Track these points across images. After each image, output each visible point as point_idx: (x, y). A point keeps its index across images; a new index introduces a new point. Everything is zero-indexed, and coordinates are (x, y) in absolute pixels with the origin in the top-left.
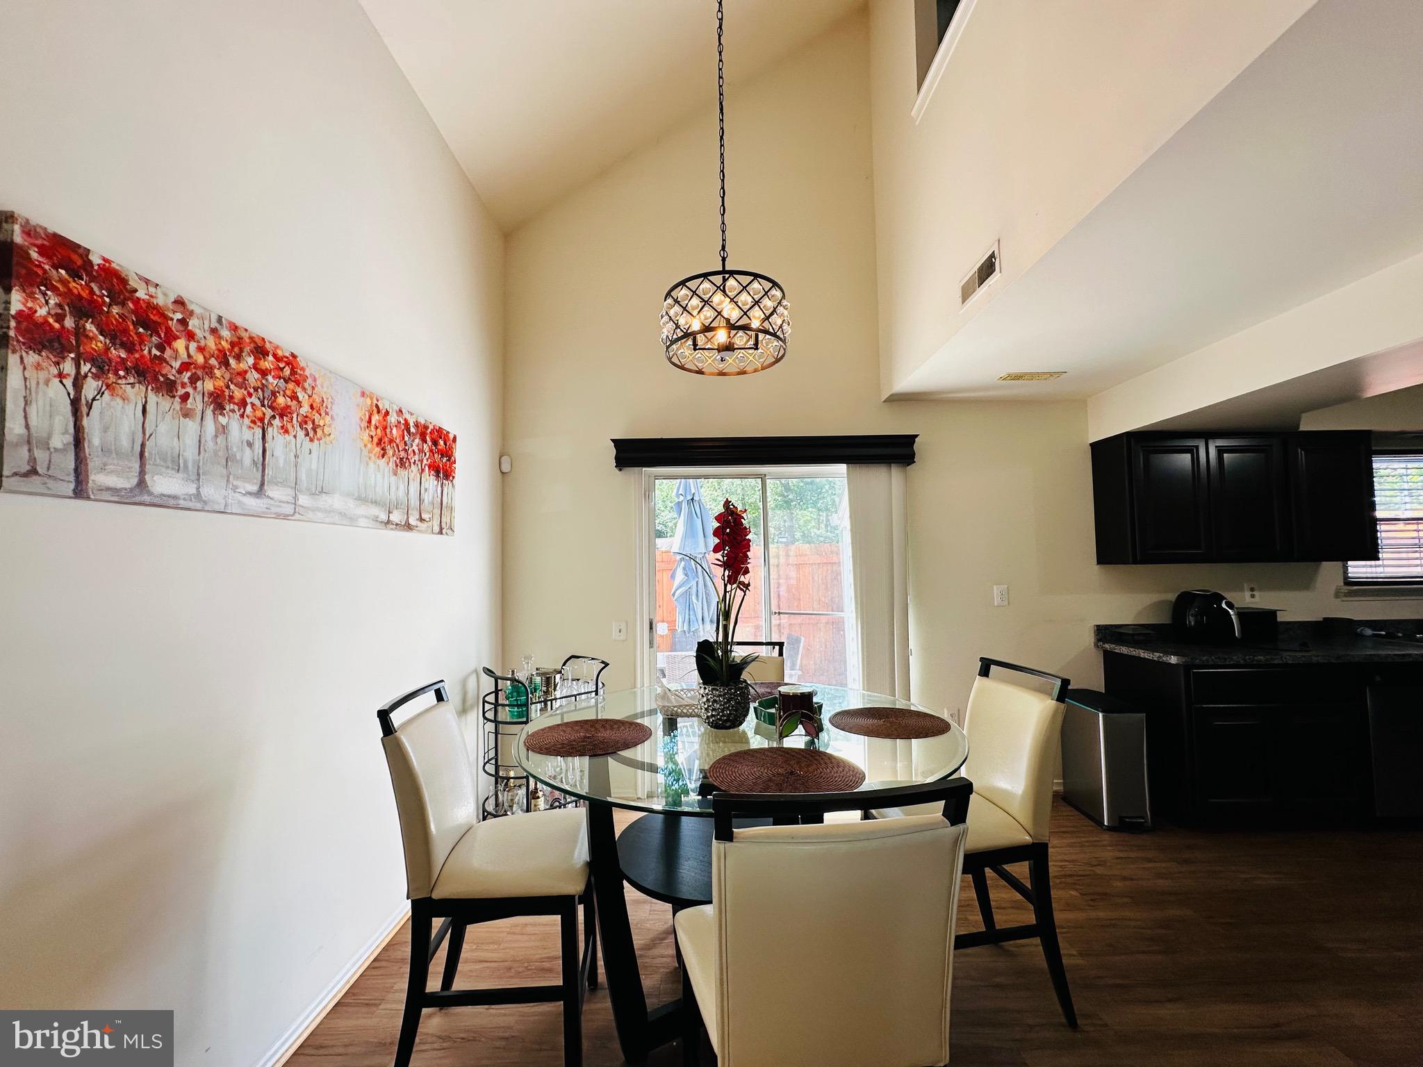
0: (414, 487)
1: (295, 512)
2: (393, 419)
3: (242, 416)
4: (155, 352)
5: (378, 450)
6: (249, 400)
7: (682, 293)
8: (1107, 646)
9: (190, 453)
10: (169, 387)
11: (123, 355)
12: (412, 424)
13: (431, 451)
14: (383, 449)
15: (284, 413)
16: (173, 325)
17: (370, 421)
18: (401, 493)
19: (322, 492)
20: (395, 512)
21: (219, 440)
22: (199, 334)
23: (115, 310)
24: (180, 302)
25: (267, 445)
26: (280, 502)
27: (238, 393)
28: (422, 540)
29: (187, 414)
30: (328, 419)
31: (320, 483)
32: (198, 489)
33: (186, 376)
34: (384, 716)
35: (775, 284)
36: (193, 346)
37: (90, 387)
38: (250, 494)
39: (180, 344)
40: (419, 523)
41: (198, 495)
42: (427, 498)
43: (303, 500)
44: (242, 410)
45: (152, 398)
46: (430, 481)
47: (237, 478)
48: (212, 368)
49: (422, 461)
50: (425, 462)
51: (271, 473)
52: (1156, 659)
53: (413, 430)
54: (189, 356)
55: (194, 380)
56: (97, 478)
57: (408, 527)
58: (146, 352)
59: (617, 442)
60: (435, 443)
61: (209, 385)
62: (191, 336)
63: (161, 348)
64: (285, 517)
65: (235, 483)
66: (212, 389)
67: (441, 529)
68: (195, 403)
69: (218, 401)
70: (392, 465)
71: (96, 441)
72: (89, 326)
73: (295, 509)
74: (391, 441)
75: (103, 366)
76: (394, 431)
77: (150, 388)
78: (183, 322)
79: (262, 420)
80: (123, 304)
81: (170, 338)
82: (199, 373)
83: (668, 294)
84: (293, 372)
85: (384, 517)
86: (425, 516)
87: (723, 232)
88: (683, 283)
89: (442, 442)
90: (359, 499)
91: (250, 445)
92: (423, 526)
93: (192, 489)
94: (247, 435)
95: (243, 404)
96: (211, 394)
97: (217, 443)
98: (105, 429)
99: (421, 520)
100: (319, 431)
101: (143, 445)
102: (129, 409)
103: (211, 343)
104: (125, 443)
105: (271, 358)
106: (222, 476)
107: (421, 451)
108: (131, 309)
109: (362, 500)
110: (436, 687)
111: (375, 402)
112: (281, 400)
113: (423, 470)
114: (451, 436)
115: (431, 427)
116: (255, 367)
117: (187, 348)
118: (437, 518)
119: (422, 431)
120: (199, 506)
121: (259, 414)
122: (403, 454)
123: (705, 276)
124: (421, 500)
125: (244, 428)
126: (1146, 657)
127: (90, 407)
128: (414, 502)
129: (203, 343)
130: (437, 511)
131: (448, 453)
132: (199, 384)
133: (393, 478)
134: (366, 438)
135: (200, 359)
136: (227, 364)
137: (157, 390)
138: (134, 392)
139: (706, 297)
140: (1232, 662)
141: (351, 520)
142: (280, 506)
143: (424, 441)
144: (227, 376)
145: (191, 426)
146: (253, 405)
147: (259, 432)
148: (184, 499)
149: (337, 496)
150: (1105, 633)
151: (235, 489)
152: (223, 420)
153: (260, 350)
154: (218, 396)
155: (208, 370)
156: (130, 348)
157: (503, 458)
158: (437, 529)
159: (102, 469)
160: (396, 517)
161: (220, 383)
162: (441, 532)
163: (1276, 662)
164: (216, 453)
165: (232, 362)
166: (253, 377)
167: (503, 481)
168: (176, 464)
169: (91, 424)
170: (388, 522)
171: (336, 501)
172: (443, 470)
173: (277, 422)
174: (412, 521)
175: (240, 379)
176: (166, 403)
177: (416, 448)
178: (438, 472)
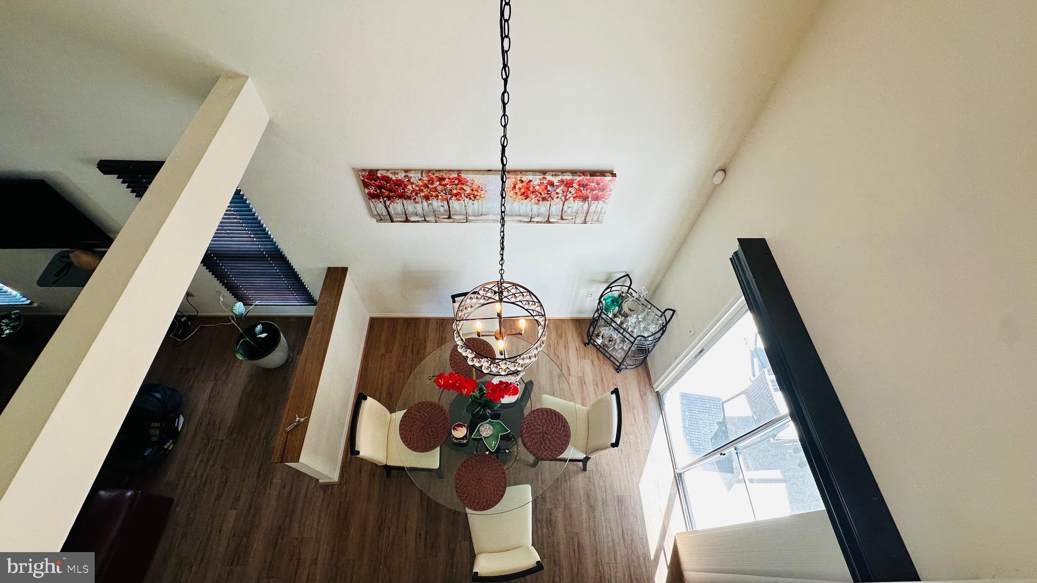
0: (556, 207)
1: (468, 221)
2: (536, 182)
3: (437, 199)
4: (402, 191)
6: (439, 195)
9: (420, 211)
10: (409, 198)
11: (393, 194)
12: (553, 182)
13: (578, 190)
14: (526, 196)
15: (457, 195)
16: (406, 183)
17: (514, 187)
18: (543, 210)
19: (481, 215)
20: (537, 218)
21: (430, 206)
22: (415, 182)
23: (388, 185)
24: (406, 176)
25: (450, 204)
26: (459, 219)
27: (434, 194)
29: (417, 203)
30: (482, 192)
31: (480, 213)
32: (425, 219)
33: (414, 194)
36: (414, 186)
37: (388, 203)
38: (445, 218)
39: (410, 187)
40: (560, 221)
41: (425, 220)
42: (574, 210)
43: (471, 218)
45: (405, 202)
46: (576, 203)
47: (438, 215)
48: (422, 190)
49: (566, 196)
50: (570, 196)
51: (452, 212)
53: (557, 184)
54: (413, 189)
55: (416, 194)
57: (549, 222)
58: (399, 191)
60: (584, 186)
61: (422, 194)
62: (412, 183)
63: (404, 189)
64: (463, 222)
66: (424, 195)
67: (586, 222)
68: (419, 199)
69: (427, 198)
70: (534, 201)
71: (393, 213)
72: (383, 190)
74: (535, 192)
75: (389, 198)
76: (535, 187)
77: (403, 199)
78: (409, 181)
79: (446, 199)
80: (390, 183)
81: (406, 186)
82: (418, 192)
84: (460, 181)
85: (526, 220)
89: (592, 184)
91: (443, 206)
92: (565, 221)
93: (423, 219)
94: (440, 204)
95: (437, 196)
96: (423, 196)
97: (429, 208)
98: (394, 210)
100: (478, 197)
101: (405, 212)
102: (399, 205)
103: (420, 183)
104: (400, 212)
105: (447, 180)
106: (433, 215)
107: (566, 192)
108: (393, 183)
111: (519, 179)
112: (455, 191)
113: (567, 200)
114: (607, 179)
116: (440, 185)
117: (412, 187)
118: (581, 218)
119: (569, 182)
121: (445, 197)
122: (545, 195)
124: (563, 212)
125: (439, 202)
127: (389, 206)
128: (556, 213)
129: (417, 184)
132: (419, 195)
133: (535, 206)
134: (512, 194)
135: (417, 188)
136: (428, 187)
137: (405, 199)
138: (400, 201)
143: (571, 186)
144: (429, 190)
146: (441, 195)
147: (445, 203)
148: (421, 221)
149: (491, 215)
151: (438, 218)
152: (430, 202)
154: (426, 196)
155: (421, 191)
156: (395, 192)
157: (717, 173)
159: (396, 217)
161: (427, 193)
165: (430, 186)
166: (440, 188)
169: (391, 210)
170: (530, 221)
171: (491, 217)
172: (592, 197)
173: (454, 198)
174: (553, 220)
175: (435, 189)
176: (409, 202)
177: (559, 191)
178: (586, 198)
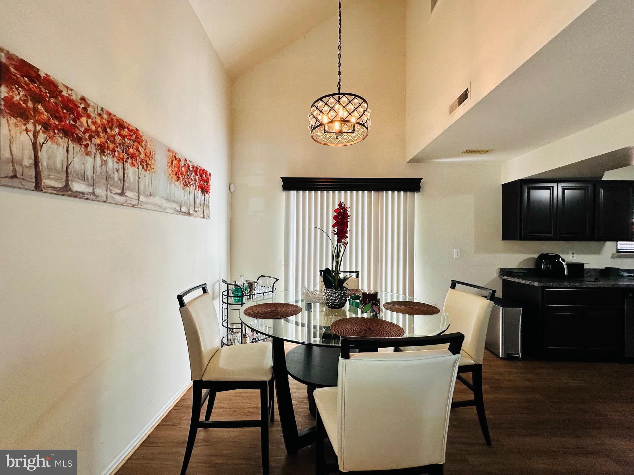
0: (192, 195)
1: (138, 204)
2: (182, 163)
3: (113, 157)
4: (71, 122)
5: (175, 177)
6: (116, 150)
7: (320, 104)
8: (505, 278)
9: (89, 173)
10: (78, 140)
11: (57, 123)
12: (191, 166)
13: (199, 179)
14: (178, 177)
15: (133, 156)
16: (80, 110)
17: (172, 164)
18: (186, 198)
19: (150, 195)
20: (183, 207)
21: (103, 167)
22: (93, 115)
23: (52, 100)
24: (83, 99)
25: (125, 171)
26: (131, 199)
27: (111, 146)
29: (88, 154)
30: (153, 161)
31: (150, 191)
32: (93, 190)
33: (87, 135)
34: (180, 298)
35: (364, 101)
36: (90, 121)
37: (41, 137)
38: (117, 194)
39: (84, 120)
40: (194, 213)
41: (93, 193)
42: (198, 201)
43: (142, 198)
44: (113, 154)
45: (71, 145)
46: (199, 194)
47: (111, 186)
48: (99, 132)
49: (195, 184)
50: (197, 184)
51: (127, 185)
52: (528, 284)
53: (191, 169)
54: (88, 126)
55: (91, 137)
56: (46, 182)
57: (189, 214)
58: (67, 122)
59: (283, 179)
60: (201, 176)
61: (98, 141)
62: (89, 116)
63: (75, 121)
64: (134, 206)
65: (111, 188)
66: (99, 143)
67: (204, 216)
68: (92, 148)
69: (102, 149)
70: (182, 184)
71: (45, 164)
72: (40, 107)
73: (138, 202)
74: (182, 174)
75: (47, 127)
76: (183, 169)
77: (70, 139)
78: (85, 109)
79: (122, 159)
80: (56, 97)
81: (79, 116)
82: (93, 134)
83: (313, 105)
84: (137, 138)
85: (178, 209)
86: (197, 209)
87: (339, 75)
88: (320, 99)
89: (204, 176)
90: (167, 199)
91: (117, 171)
92: (196, 214)
93: (90, 190)
94: (116, 166)
95: (114, 151)
96: (99, 145)
97: (102, 168)
98: (49, 158)
99: (195, 211)
100: (149, 167)
101: (67, 167)
102: (61, 149)
103: (98, 120)
104: (59, 165)
105: (126, 130)
106: (104, 185)
107: (195, 179)
108: (60, 101)
109: (168, 200)
110: (203, 286)
111: (174, 155)
112: (131, 150)
113: (196, 188)
114: (208, 174)
115: (199, 168)
116: (119, 134)
117: (87, 122)
118: (202, 211)
119: (196, 170)
120: (94, 198)
121: (121, 156)
122: (187, 180)
123: (331, 95)
124: (195, 202)
125: (115, 163)
126: (524, 283)
127: (41, 147)
128: (192, 202)
129: (94, 120)
130: (202, 207)
131: (207, 181)
132: (93, 139)
133: (182, 191)
134: (170, 171)
135: (93, 128)
136: (106, 131)
137: (73, 141)
138: (63, 141)
139: (331, 106)
140: (564, 286)
141: (163, 210)
142: (131, 201)
143: (196, 175)
144: (106, 137)
145: (89, 160)
146: (118, 151)
147: (121, 165)
148: (87, 194)
149: (157, 197)
150: (504, 272)
151: (111, 191)
152: (105, 158)
153: (121, 125)
154: (102, 146)
155: (97, 134)
156: (60, 119)
157: (231, 186)
158: (202, 216)
159: (48, 177)
160: (184, 209)
161: (103, 140)
162: (204, 218)
163: (584, 286)
164: (101, 173)
165: (108, 130)
166: (118, 138)
167: (232, 196)
168: (83, 177)
169: (43, 155)
170: (181, 211)
171: (156, 200)
172: (205, 189)
173: (129, 161)
174: (191, 212)
175: (112, 139)
176: (77, 148)
177: (193, 178)
178: (202, 190)
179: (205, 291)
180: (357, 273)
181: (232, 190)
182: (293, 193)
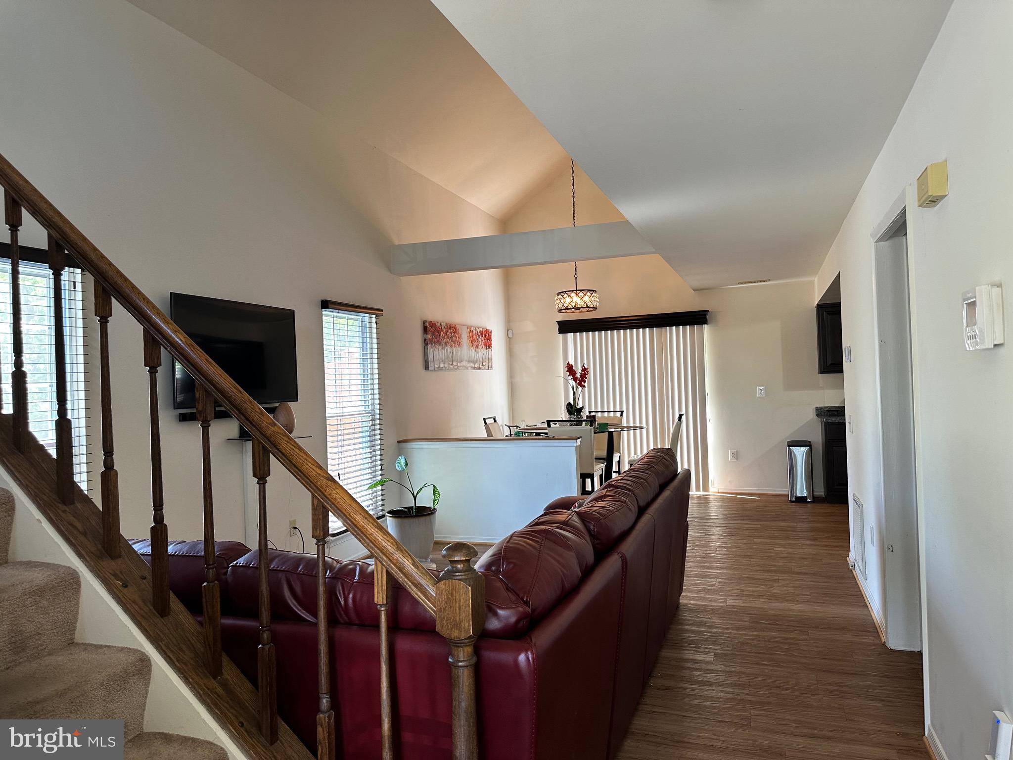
0: (480, 353)
2: (474, 332)
3: (449, 345)
4: (440, 337)
5: (471, 344)
10: (441, 344)
12: (479, 331)
13: (485, 339)
14: (473, 344)
15: (455, 341)
16: (440, 329)
17: (469, 336)
18: (478, 357)
19: (461, 361)
20: (476, 364)
22: (443, 330)
25: (453, 351)
27: (449, 340)
28: (484, 373)
29: (443, 349)
30: (462, 339)
33: (442, 340)
34: (484, 420)
38: (451, 365)
41: (445, 367)
42: (484, 356)
43: (459, 364)
46: (485, 351)
47: (449, 361)
50: (483, 344)
51: (454, 358)
53: (479, 334)
57: (480, 368)
59: (559, 322)
60: (485, 336)
64: (456, 369)
67: (489, 367)
70: (475, 348)
73: (456, 367)
74: (474, 340)
76: (475, 336)
79: (452, 345)
81: (440, 332)
84: (455, 330)
85: (474, 366)
86: (484, 363)
89: (487, 334)
91: (451, 352)
92: (484, 367)
93: (444, 365)
94: (450, 350)
96: (445, 343)
97: (446, 353)
99: (483, 365)
100: (461, 344)
105: (452, 328)
107: (482, 340)
109: (469, 362)
110: (494, 418)
111: (471, 329)
112: (454, 338)
113: (483, 347)
114: (490, 331)
115: (484, 330)
116: (450, 332)
117: (442, 334)
118: (487, 364)
119: (481, 332)
120: (444, 369)
122: (477, 343)
124: (483, 358)
125: (450, 348)
127: (434, 352)
128: (481, 359)
129: (444, 332)
130: (487, 361)
131: (489, 339)
132: (444, 341)
133: (475, 352)
134: (469, 341)
135: (444, 336)
141: (467, 368)
143: (482, 337)
144: (447, 336)
146: (451, 342)
147: (452, 348)
149: (464, 362)
150: (821, 411)
151: (449, 364)
152: (447, 347)
157: (509, 331)
158: (487, 368)
160: (477, 366)
161: (446, 339)
162: (488, 369)
164: (446, 356)
166: (450, 334)
167: (510, 342)
168: (442, 360)
169: (434, 355)
171: (464, 363)
172: (488, 346)
173: (454, 344)
174: (481, 366)
175: (449, 337)
176: (440, 348)
177: (480, 340)
178: (486, 346)
179: (495, 421)
180: (622, 412)
181: (510, 336)
182: (570, 336)
